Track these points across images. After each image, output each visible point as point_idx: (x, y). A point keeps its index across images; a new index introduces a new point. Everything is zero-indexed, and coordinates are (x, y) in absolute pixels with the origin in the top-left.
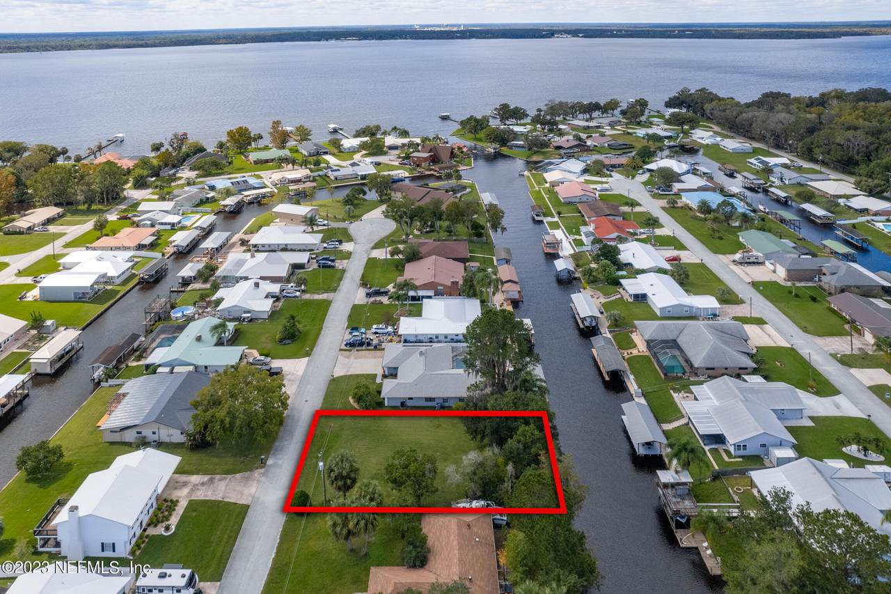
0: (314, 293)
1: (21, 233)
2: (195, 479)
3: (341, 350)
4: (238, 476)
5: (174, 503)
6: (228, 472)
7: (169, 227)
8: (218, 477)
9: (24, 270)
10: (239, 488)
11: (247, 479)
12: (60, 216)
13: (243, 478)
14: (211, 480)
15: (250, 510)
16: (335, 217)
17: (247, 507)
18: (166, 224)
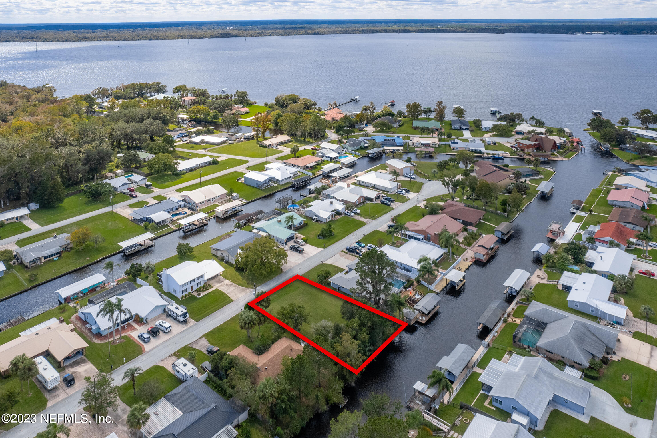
0: (363, 217)
1: (265, 147)
2: (227, 282)
3: (343, 251)
4: (242, 288)
5: (211, 287)
6: (240, 285)
7: (329, 159)
8: (234, 284)
9: (251, 167)
10: (237, 292)
11: (243, 290)
12: (289, 141)
13: (242, 289)
14: (231, 285)
15: (231, 303)
16: (425, 175)
17: (232, 301)
18: (328, 157)
